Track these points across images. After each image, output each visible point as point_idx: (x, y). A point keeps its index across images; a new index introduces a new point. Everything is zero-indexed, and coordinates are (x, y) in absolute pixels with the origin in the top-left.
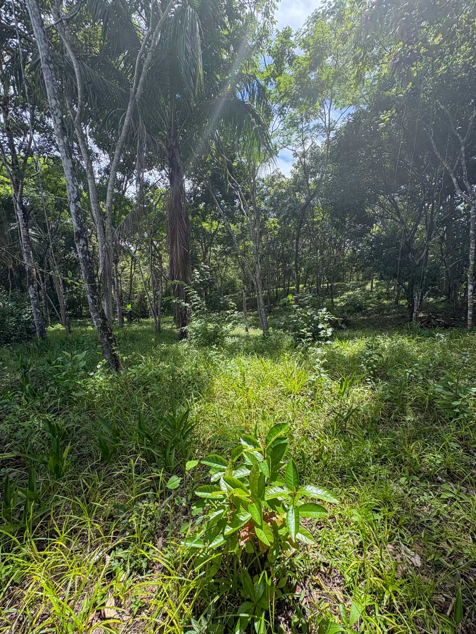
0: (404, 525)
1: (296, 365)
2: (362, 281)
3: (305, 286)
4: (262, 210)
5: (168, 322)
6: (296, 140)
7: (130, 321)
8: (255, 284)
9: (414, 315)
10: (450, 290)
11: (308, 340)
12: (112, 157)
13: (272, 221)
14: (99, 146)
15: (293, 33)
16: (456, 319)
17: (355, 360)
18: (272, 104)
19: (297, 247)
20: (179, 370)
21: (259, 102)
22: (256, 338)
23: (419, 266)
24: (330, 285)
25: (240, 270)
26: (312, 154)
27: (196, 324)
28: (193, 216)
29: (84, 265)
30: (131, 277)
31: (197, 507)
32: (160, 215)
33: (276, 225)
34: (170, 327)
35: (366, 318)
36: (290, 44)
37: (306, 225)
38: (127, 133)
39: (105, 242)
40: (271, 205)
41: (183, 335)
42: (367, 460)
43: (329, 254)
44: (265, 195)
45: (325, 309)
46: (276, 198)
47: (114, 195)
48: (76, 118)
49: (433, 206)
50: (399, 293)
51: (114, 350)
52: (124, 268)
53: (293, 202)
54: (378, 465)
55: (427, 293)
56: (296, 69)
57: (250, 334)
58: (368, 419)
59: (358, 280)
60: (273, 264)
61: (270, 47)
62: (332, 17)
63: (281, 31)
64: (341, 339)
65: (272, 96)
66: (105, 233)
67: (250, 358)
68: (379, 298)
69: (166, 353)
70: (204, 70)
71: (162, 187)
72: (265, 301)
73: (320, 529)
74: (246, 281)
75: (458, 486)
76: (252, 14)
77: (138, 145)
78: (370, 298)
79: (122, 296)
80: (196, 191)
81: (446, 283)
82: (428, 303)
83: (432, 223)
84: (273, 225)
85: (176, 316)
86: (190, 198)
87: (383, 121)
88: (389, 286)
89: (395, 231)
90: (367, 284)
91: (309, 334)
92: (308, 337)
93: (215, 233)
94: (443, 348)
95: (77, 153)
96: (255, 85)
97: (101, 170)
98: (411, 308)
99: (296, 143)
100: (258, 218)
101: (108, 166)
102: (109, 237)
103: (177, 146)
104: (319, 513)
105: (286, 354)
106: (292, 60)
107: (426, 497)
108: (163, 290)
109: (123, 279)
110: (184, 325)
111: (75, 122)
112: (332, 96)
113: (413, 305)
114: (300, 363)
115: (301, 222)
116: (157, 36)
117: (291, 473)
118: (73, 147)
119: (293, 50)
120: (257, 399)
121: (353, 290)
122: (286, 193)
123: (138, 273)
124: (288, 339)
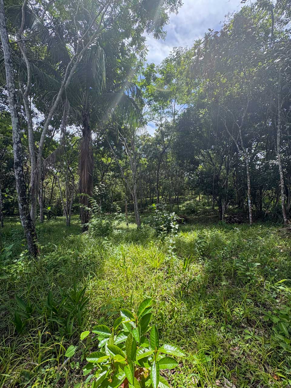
0: (225, 363)
1: (157, 249)
2: (194, 195)
3: (162, 197)
4: (138, 154)
5: (76, 219)
6: (157, 117)
7: (49, 218)
8: (133, 196)
9: (222, 215)
10: (240, 202)
11: (165, 232)
12: (46, 116)
13: (144, 160)
14: (38, 109)
15: (155, 66)
16: (244, 218)
17: (192, 245)
18: (144, 98)
19: (158, 175)
20: (81, 255)
21: (137, 97)
22: (133, 230)
23: (223, 188)
24: (176, 197)
25: (124, 187)
26: (166, 126)
27: (94, 221)
28: (96, 154)
29: (19, 183)
30: (52, 189)
31: (87, 369)
32: (75, 152)
33: (146, 162)
34: (76, 222)
35: (197, 217)
36: (154, 71)
37: (163, 163)
38: (57, 105)
39: (36, 167)
40: (143, 151)
41: (86, 229)
42: (201, 316)
43: (176, 180)
44: (140, 145)
45: (174, 213)
46: (146, 147)
47: (46, 138)
48: (25, 93)
49: (228, 157)
50: (214, 203)
51: (35, 242)
52: (48, 183)
53: (156, 150)
54: (207, 318)
55: (228, 203)
56: (157, 83)
57: (129, 227)
58: (201, 285)
59: (192, 195)
60: (144, 184)
61: (143, 71)
62: (175, 62)
63: (149, 65)
64: (184, 231)
65: (145, 95)
66: (36, 162)
67: (129, 244)
68: (204, 206)
69: (72, 242)
70: (106, 77)
71: (78, 136)
72: (139, 206)
73: (173, 373)
74: (128, 194)
75: (253, 329)
76: (134, 54)
77: (64, 112)
78: (199, 205)
79: (45, 201)
80: (99, 140)
81: (238, 198)
82: (229, 209)
83: (228, 166)
84: (144, 162)
85: (82, 215)
86: (95, 143)
87: (202, 114)
88: (209, 199)
89: (210, 169)
90: (197, 197)
91: (165, 229)
92: (165, 230)
93: (109, 165)
94: (239, 237)
95: (23, 112)
96: (135, 88)
97: (38, 123)
98: (221, 212)
99: (157, 119)
100: (135, 158)
101: (43, 121)
102: (39, 165)
103: (89, 115)
104: (172, 364)
105: (151, 242)
106: (155, 79)
107: (237, 340)
108: (74, 198)
109: (46, 190)
110: (87, 222)
111: (23, 96)
112: (176, 98)
113: (222, 210)
114: (160, 248)
115: (160, 161)
116: (80, 57)
117: (153, 335)
118: (20, 108)
119: (156, 74)
120: (133, 275)
121: (190, 200)
122: (151, 145)
123: (57, 186)
124: (153, 231)
